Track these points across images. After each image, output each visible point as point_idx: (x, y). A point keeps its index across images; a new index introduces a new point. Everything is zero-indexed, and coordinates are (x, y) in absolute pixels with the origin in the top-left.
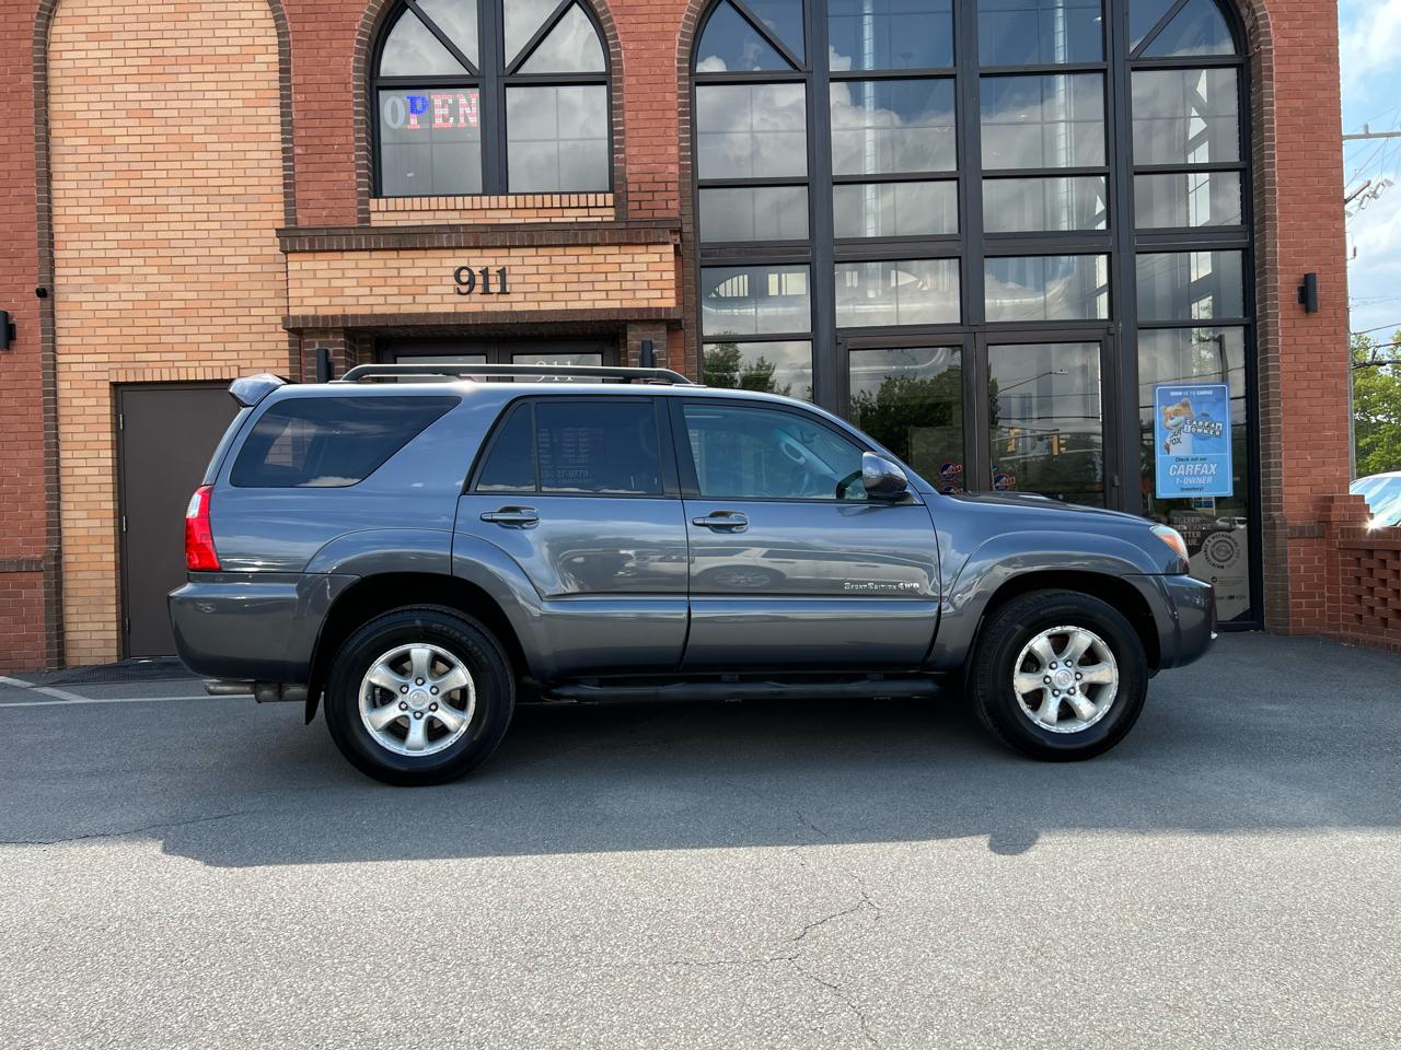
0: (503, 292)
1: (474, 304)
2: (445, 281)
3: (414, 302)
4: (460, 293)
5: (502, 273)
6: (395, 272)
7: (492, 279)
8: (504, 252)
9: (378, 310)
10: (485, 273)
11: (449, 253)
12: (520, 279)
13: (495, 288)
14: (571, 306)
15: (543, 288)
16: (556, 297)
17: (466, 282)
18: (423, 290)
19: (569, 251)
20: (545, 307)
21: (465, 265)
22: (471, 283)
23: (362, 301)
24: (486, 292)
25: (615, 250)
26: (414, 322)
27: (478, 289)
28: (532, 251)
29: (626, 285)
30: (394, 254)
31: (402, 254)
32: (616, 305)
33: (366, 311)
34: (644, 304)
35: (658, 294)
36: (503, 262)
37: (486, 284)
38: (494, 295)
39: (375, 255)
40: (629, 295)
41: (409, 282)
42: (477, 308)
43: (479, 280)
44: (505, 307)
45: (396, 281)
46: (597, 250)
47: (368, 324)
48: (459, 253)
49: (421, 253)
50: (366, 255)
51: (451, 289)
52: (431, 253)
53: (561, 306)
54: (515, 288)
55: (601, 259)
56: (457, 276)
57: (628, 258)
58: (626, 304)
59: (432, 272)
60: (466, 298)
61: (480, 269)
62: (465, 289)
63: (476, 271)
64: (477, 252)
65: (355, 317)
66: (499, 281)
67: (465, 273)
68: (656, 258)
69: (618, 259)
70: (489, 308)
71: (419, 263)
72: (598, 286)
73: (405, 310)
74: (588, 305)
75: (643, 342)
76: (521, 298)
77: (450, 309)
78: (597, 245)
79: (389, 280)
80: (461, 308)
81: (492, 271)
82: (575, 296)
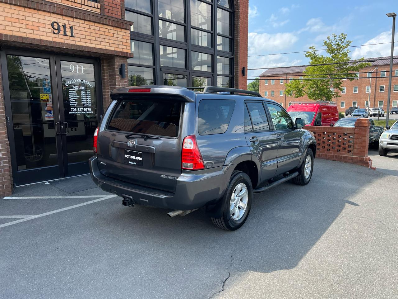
0: (72, 36)
1: (60, 39)
2: (47, 26)
3: (33, 33)
4: (54, 33)
5: (71, 28)
6: (23, 18)
7: (67, 30)
8: (71, 19)
9: (16, 34)
10: (64, 26)
11: (48, 14)
12: (78, 32)
13: (69, 34)
14: (98, 46)
15: (87, 37)
16: (93, 42)
17: (56, 29)
18: (37, 28)
19: (96, 24)
20: (88, 45)
21: (56, 21)
22: (59, 29)
23: (7, 28)
24: (65, 34)
25: (111, 28)
26: (36, 43)
27: (62, 33)
28: (82, 22)
29: (116, 42)
30: (23, 9)
31: (26, 9)
32: (113, 49)
33: (10, 33)
34: (121, 50)
35: (125, 47)
36: (72, 23)
37: (65, 31)
38: (69, 37)
39: (13, 7)
40: (116, 46)
41: (31, 23)
42: (62, 41)
43: (62, 29)
44: (73, 43)
45: (24, 22)
46: (106, 27)
47: (13, 40)
48: (53, 15)
49: (36, 11)
50: (9, 6)
51: (50, 31)
52: (40, 12)
53: (94, 46)
54: (77, 35)
55: (107, 30)
56: (52, 25)
57: (116, 32)
58: (116, 49)
59: (41, 21)
60: (57, 36)
61: (62, 24)
62: (56, 32)
63: (61, 25)
64: (60, 17)
65: (6, 35)
66: (70, 31)
67: (55, 24)
68: (125, 34)
69: (113, 32)
70: (67, 42)
71: (34, 15)
72: (107, 41)
73: (29, 36)
74: (103, 47)
75: (122, 64)
76: (79, 40)
77: (50, 39)
78: (106, 25)
79: (20, 20)
80: (55, 40)
81: (67, 26)
82: (99, 43)
